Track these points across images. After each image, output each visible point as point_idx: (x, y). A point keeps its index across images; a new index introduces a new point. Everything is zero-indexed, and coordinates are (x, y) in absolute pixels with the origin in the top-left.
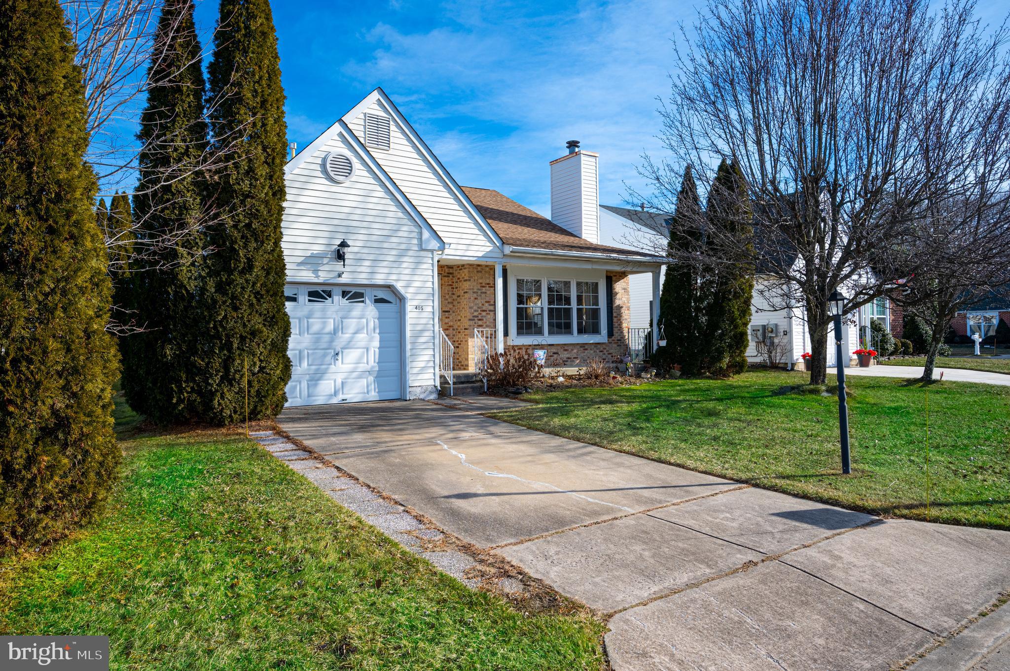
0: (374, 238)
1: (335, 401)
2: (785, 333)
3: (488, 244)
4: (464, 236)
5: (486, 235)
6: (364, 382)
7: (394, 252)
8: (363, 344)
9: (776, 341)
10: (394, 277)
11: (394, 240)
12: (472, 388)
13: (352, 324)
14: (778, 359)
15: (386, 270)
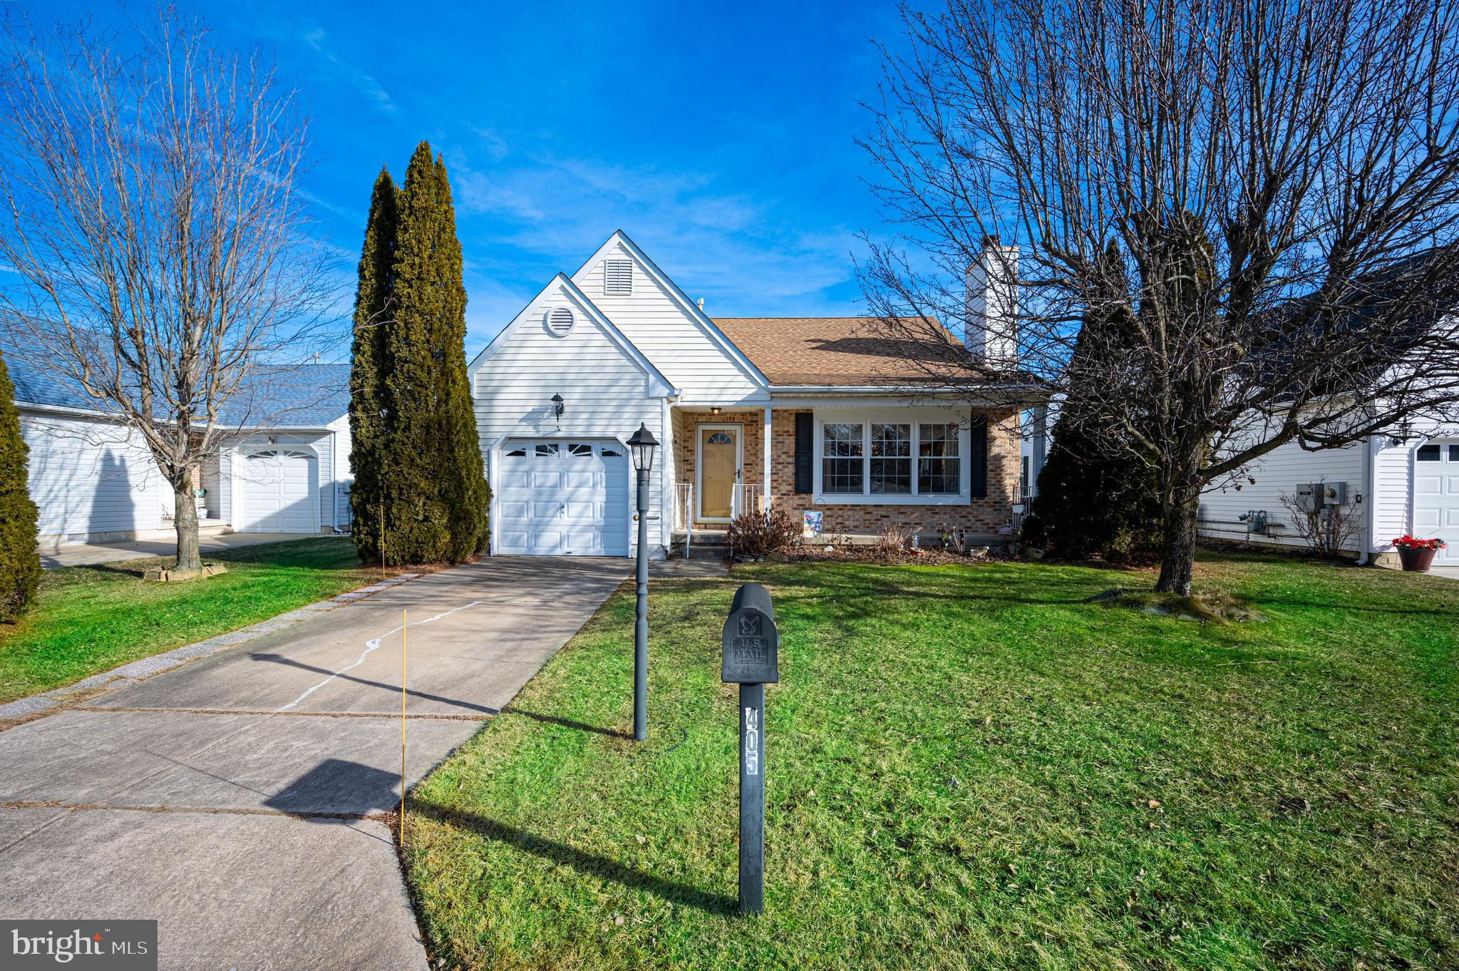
0: (592, 389)
1: (558, 552)
2: (1359, 499)
3: (751, 385)
4: (718, 379)
5: (748, 375)
6: (591, 535)
7: (614, 403)
8: (585, 498)
9: (1344, 511)
10: (613, 429)
11: (614, 389)
12: (714, 551)
13: (574, 478)
14: (1347, 545)
15: (604, 422)
